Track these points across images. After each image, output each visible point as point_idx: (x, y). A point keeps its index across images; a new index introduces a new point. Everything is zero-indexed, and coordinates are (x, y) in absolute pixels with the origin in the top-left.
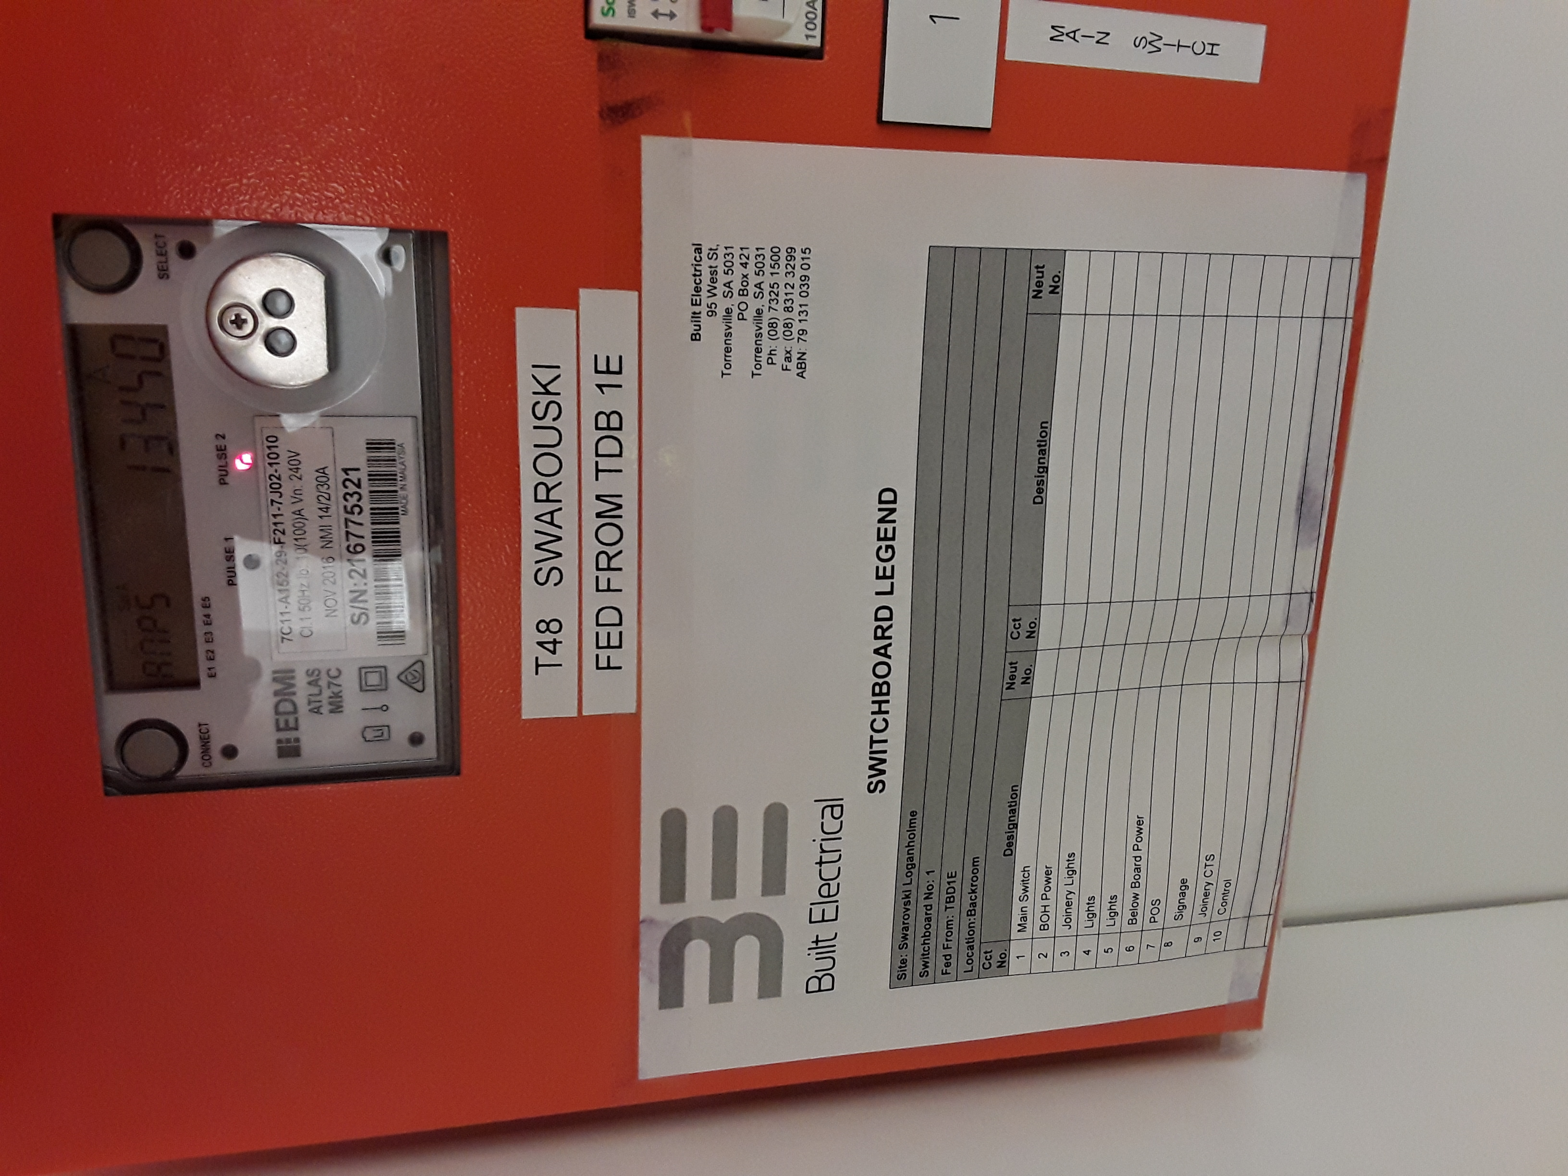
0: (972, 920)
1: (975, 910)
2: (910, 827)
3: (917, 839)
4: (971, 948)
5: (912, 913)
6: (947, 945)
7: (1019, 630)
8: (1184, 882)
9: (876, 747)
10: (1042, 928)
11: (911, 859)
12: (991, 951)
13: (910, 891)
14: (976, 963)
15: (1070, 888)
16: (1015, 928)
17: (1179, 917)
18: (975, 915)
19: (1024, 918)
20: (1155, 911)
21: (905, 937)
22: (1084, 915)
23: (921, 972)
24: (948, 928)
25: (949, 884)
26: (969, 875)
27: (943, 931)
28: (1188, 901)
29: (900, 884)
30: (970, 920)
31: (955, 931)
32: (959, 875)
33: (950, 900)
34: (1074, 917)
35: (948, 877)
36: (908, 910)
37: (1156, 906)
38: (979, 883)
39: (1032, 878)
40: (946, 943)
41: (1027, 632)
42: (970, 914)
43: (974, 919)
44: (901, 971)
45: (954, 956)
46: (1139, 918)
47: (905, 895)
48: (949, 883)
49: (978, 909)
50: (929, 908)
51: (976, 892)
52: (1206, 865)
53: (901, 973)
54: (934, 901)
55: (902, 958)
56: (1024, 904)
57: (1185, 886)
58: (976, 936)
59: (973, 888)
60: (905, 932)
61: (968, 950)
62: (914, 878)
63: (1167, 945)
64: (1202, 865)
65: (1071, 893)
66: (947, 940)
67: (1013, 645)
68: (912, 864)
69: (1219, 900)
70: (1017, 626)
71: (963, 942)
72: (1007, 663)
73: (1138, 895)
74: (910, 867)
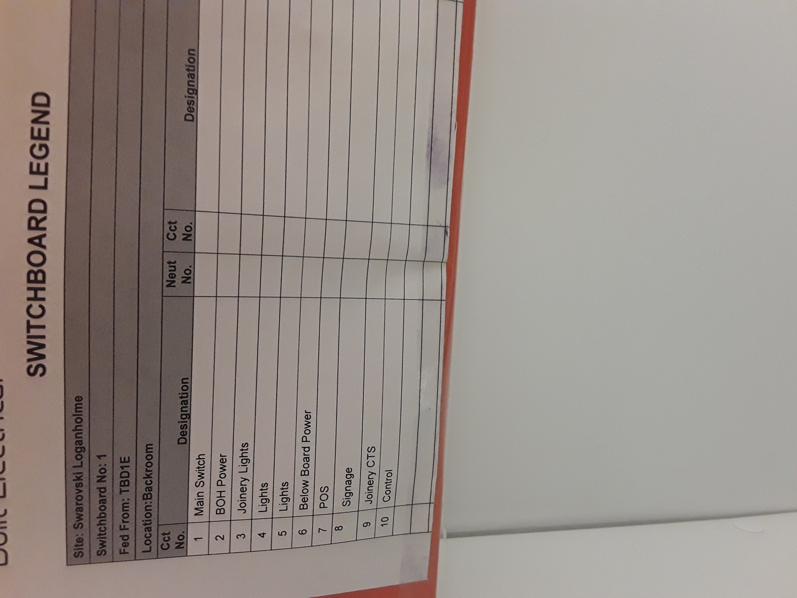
0: (149, 504)
1: (151, 494)
2: (76, 411)
3: (85, 424)
4: (149, 529)
5: (85, 494)
6: (124, 526)
7: (175, 232)
8: (349, 471)
9: (33, 332)
10: (218, 512)
11: (79, 442)
12: (169, 533)
13: (81, 473)
14: (154, 544)
15: (244, 475)
16: (192, 512)
17: (347, 502)
18: (151, 498)
19: (201, 502)
20: (324, 497)
21: (80, 517)
22: (257, 500)
23: (98, 551)
24: (124, 510)
25: (123, 469)
26: (142, 461)
27: (119, 513)
28: (354, 488)
29: (69, 466)
30: (146, 503)
31: (131, 512)
32: (133, 460)
33: (124, 483)
34: (248, 502)
35: (121, 462)
36: (81, 491)
37: (324, 492)
38: (154, 468)
39: (207, 465)
40: (122, 525)
41: (183, 234)
42: (146, 497)
43: (151, 503)
44: (77, 549)
45: (132, 537)
46: (310, 503)
47: (76, 477)
48: (122, 467)
49: (154, 493)
50: (103, 490)
51: (151, 477)
52: (368, 457)
53: (78, 551)
54: (108, 484)
55: (78, 537)
56: (200, 489)
57: (351, 475)
58: (154, 518)
59: (148, 473)
60: (79, 513)
61: (146, 531)
62: (85, 460)
63: (337, 529)
64: (364, 456)
65: (246, 479)
66: (124, 522)
67: (169, 246)
68: (81, 448)
69: (383, 489)
70: (173, 228)
71: (140, 523)
72: (165, 263)
73: (308, 482)
74: (79, 450)
